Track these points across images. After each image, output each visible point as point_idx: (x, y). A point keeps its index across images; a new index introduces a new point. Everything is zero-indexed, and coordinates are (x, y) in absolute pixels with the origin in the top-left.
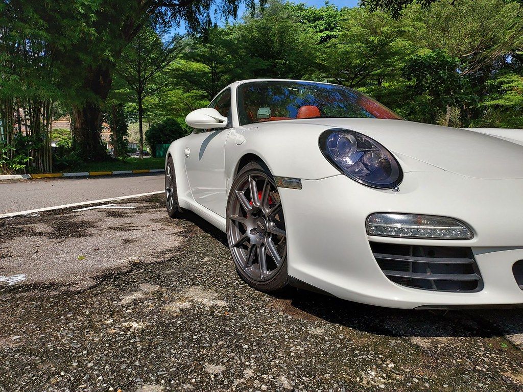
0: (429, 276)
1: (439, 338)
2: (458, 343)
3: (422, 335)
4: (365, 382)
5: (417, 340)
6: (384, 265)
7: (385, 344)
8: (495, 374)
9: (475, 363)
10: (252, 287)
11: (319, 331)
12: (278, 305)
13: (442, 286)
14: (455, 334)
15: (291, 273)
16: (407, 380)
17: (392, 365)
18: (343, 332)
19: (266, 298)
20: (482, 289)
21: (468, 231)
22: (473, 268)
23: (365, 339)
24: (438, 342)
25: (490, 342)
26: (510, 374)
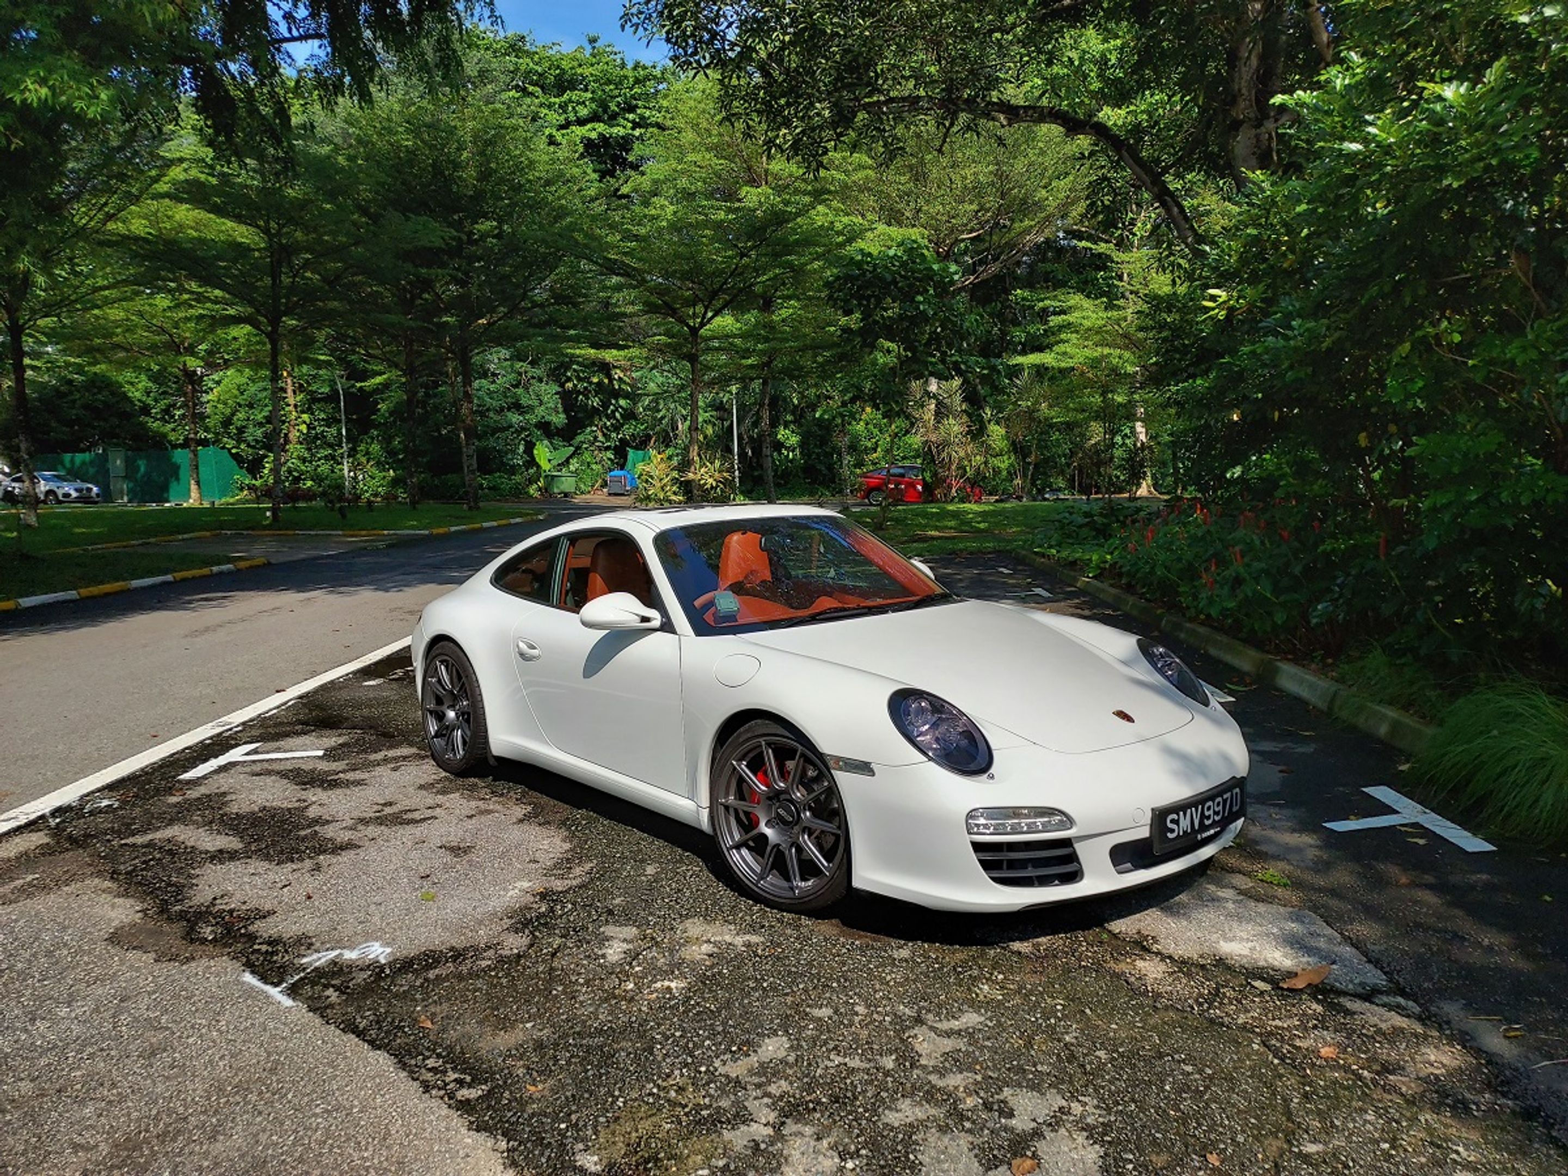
0: (1030, 872)
1: (1040, 940)
2: (1058, 941)
3: (1021, 940)
4: (981, 997)
5: (1016, 946)
6: (986, 865)
7: (983, 955)
8: (1098, 967)
9: (1079, 959)
10: (772, 908)
11: (905, 953)
12: (827, 928)
13: (1044, 881)
14: (1054, 932)
15: (857, 883)
16: (1021, 988)
17: (1001, 977)
18: (934, 951)
19: (805, 921)
20: (1082, 878)
21: (1069, 821)
22: (1073, 858)
23: (960, 954)
24: (1039, 944)
25: (1091, 934)
26: (1112, 964)
